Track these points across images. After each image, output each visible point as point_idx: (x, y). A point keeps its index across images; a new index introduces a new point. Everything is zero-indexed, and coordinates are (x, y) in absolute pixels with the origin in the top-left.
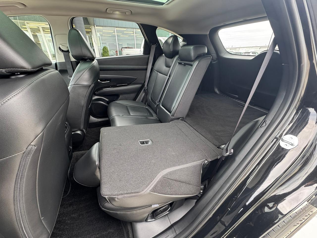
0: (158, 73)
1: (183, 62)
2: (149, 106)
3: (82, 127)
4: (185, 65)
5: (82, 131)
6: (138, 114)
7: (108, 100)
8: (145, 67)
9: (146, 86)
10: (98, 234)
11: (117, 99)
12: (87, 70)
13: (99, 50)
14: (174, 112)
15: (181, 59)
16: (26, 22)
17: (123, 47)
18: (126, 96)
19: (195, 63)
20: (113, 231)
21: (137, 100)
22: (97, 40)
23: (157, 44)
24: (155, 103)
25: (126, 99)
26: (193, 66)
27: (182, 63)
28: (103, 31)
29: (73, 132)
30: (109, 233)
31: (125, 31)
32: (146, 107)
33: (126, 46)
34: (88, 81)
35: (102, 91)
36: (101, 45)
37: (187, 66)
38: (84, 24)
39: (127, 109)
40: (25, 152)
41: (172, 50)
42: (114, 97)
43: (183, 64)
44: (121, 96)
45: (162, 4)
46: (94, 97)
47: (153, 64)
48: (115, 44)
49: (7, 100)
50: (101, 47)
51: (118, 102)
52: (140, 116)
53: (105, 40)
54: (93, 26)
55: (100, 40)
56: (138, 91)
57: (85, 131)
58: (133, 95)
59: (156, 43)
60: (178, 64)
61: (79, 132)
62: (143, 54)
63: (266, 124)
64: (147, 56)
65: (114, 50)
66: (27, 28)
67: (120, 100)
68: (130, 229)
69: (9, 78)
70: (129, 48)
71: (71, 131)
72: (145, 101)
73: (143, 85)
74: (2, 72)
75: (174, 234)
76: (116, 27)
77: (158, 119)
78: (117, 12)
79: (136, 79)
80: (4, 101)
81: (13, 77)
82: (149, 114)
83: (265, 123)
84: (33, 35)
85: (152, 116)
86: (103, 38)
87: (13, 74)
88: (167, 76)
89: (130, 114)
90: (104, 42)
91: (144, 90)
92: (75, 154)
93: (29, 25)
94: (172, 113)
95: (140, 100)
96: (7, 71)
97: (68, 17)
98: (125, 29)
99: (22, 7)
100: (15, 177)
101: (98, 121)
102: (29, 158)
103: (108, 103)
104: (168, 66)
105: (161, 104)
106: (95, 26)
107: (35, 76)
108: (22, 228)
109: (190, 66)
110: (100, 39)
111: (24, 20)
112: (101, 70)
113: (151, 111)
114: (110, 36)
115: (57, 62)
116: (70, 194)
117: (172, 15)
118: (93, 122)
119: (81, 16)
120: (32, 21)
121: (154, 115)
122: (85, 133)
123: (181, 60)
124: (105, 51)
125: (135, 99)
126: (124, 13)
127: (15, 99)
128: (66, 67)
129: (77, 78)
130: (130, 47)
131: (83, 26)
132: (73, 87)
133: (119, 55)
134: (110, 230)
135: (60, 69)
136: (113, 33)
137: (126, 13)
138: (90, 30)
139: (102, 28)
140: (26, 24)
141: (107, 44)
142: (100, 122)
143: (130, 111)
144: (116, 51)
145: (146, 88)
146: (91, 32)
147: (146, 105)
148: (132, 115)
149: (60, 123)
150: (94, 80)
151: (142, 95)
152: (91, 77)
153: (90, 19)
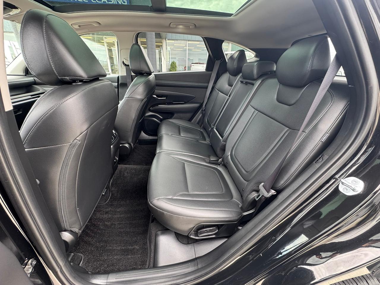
0: (220, 92)
1: (245, 81)
2: (205, 129)
3: (130, 140)
4: (247, 83)
5: (129, 144)
6: (189, 135)
7: (162, 118)
8: (206, 85)
9: (204, 106)
10: (124, 246)
11: (171, 118)
12: (142, 84)
13: (167, 65)
14: (226, 137)
15: (244, 77)
16: (104, 37)
17: (194, 62)
18: (181, 115)
19: (257, 82)
20: (138, 248)
21: (192, 121)
22: (166, 54)
23: (223, 59)
24: (210, 126)
25: (181, 118)
26: (254, 85)
27: (243, 81)
28: (175, 45)
29: (121, 144)
30: (134, 249)
31: (199, 44)
32: (201, 130)
33: (198, 62)
34: (142, 94)
35: (156, 107)
36: (170, 60)
37: (249, 85)
38: (156, 38)
39: (179, 129)
40: (71, 144)
41: (236, 67)
42: (168, 115)
43: (244, 83)
44: (175, 115)
45: (230, 15)
46: (149, 113)
47: (215, 82)
48: (185, 59)
49: (65, 100)
50: (170, 63)
51: (171, 120)
52: (190, 138)
53: (175, 55)
54: (165, 40)
55: (169, 55)
56: (195, 111)
57: (132, 145)
58: (189, 115)
59: (221, 59)
60: (240, 82)
61: (127, 145)
62: (205, 71)
63: (323, 160)
64: (210, 72)
65: (183, 65)
66: (104, 42)
67: (174, 118)
68: (153, 249)
69: (71, 84)
70: (199, 64)
71: (119, 143)
72: (201, 123)
73: (201, 105)
74: (67, 79)
75: (196, 267)
76: (189, 41)
77: (210, 144)
78: (181, 27)
79: (195, 98)
80: (64, 101)
81: (74, 84)
82: (201, 137)
83: (322, 158)
84: (108, 49)
85: (205, 140)
86: (174, 52)
87: (74, 81)
88: (227, 96)
89: (180, 134)
90: (173, 56)
91: (202, 110)
92: (120, 166)
93: (106, 40)
94: (224, 138)
95: (196, 121)
96: (70, 79)
97: (134, 33)
98: (198, 43)
99: (98, 25)
100: (62, 162)
101: (149, 139)
102: (75, 150)
103: (161, 120)
104: (230, 85)
105: (215, 127)
106: (167, 39)
107: (89, 84)
108: (61, 210)
109: (252, 86)
110: (169, 53)
111: (103, 35)
112: (158, 85)
113: (205, 135)
114: (181, 50)
115: (120, 75)
116: (108, 202)
117: (242, 27)
118: (144, 139)
119: (153, 31)
120: (110, 36)
121: (207, 139)
122: (133, 147)
123: (244, 79)
124: (173, 66)
125: (190, 120)
126: (187, 27)
127: (71, 100)
128: (127, 81)
129: (132, 91)
130: (201, 62)
131: (154, 39)
132: (127, 100)
133: (188, 70)
134: (135, 246)
135: (121, 82)
136: (185, 46)
137: (190, 27)
138: (162, 44)
139: (173, 41)
140: (104, 39)
141: (177, 59)
142: (151, 140)
143: (181, 131)
144: (185, 67)
145: (204, 109)
146: (162, 46)
147: (201, 127)
148: (182, 135)
149: (103, 128)
150: (147, 95)
151: (199, 116)
152: (145, 91)
153: (163, 34)
